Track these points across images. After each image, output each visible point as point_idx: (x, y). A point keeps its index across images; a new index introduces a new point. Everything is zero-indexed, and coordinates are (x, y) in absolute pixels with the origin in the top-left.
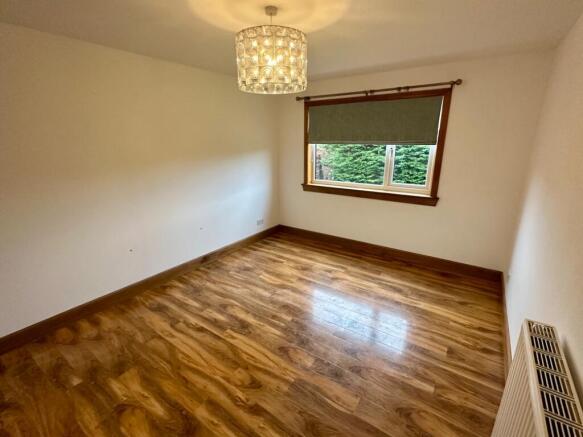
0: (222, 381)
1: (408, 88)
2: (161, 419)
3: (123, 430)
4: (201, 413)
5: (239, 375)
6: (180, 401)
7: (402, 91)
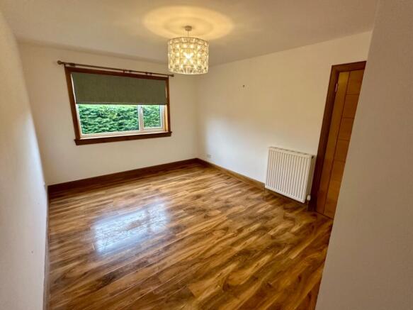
0: (219, 240)
1: (151, 73)
2: (238, 265)
3: (242, 283)
4: (238, 249)
5: (218, 234)
6: (228, 257)
7: (148, 74)
